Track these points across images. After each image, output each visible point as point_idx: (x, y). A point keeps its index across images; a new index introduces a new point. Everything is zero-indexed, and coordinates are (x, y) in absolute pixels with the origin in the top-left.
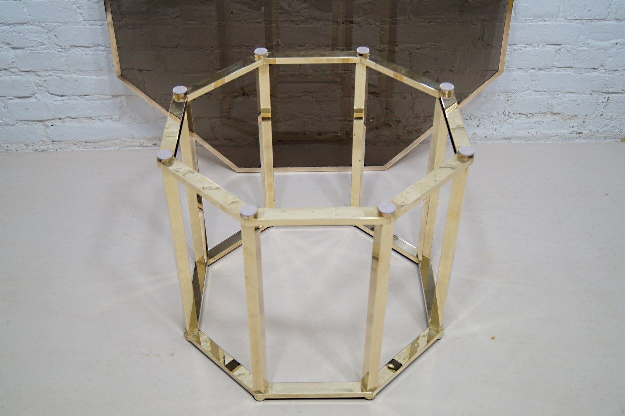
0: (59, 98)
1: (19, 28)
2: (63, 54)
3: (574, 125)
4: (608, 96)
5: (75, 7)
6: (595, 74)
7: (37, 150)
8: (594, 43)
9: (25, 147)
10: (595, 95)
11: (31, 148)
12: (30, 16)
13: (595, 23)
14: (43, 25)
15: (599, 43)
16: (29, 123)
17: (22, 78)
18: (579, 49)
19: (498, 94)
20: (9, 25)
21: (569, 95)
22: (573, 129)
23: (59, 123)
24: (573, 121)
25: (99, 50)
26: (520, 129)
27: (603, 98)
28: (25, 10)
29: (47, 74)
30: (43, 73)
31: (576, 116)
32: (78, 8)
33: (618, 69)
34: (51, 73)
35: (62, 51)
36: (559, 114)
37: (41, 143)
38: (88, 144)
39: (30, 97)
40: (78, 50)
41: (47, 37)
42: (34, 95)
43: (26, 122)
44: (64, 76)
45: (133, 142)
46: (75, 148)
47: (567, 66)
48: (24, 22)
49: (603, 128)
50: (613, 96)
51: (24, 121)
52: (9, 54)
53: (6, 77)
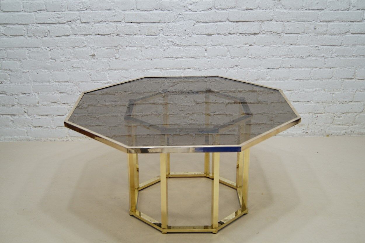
1: (64, 83)
3: (304, 129)
4: (317, 115)
5: (88, 74)
6: (309, 104)
7: (63, 141)
8: (306, 90)
9: (58, 139)
10: (311, 114)
11: (61, 139)
12: (69, 78)
13: (305, 81)
14: (74, 82)
15: (308, 90)
17: (61, 106)
18: (300, 92)
20: (60, 82)
22: (304, 131)
27: (315, 115)
28: (68, 76)
30: (71, 104)
31: (304, 124)
33: (319, 101)
37: (66, 137)
39: (64, 115)
41: (75, 87)
42: (66, 114)
43: (60, 127)
46: (80, 140)
47: (296, 100)
48: (67, 81)
49: (317, 130)
50: (319, 115)
51: (59, 127)
52: (58, 95)
53: (55, 106)
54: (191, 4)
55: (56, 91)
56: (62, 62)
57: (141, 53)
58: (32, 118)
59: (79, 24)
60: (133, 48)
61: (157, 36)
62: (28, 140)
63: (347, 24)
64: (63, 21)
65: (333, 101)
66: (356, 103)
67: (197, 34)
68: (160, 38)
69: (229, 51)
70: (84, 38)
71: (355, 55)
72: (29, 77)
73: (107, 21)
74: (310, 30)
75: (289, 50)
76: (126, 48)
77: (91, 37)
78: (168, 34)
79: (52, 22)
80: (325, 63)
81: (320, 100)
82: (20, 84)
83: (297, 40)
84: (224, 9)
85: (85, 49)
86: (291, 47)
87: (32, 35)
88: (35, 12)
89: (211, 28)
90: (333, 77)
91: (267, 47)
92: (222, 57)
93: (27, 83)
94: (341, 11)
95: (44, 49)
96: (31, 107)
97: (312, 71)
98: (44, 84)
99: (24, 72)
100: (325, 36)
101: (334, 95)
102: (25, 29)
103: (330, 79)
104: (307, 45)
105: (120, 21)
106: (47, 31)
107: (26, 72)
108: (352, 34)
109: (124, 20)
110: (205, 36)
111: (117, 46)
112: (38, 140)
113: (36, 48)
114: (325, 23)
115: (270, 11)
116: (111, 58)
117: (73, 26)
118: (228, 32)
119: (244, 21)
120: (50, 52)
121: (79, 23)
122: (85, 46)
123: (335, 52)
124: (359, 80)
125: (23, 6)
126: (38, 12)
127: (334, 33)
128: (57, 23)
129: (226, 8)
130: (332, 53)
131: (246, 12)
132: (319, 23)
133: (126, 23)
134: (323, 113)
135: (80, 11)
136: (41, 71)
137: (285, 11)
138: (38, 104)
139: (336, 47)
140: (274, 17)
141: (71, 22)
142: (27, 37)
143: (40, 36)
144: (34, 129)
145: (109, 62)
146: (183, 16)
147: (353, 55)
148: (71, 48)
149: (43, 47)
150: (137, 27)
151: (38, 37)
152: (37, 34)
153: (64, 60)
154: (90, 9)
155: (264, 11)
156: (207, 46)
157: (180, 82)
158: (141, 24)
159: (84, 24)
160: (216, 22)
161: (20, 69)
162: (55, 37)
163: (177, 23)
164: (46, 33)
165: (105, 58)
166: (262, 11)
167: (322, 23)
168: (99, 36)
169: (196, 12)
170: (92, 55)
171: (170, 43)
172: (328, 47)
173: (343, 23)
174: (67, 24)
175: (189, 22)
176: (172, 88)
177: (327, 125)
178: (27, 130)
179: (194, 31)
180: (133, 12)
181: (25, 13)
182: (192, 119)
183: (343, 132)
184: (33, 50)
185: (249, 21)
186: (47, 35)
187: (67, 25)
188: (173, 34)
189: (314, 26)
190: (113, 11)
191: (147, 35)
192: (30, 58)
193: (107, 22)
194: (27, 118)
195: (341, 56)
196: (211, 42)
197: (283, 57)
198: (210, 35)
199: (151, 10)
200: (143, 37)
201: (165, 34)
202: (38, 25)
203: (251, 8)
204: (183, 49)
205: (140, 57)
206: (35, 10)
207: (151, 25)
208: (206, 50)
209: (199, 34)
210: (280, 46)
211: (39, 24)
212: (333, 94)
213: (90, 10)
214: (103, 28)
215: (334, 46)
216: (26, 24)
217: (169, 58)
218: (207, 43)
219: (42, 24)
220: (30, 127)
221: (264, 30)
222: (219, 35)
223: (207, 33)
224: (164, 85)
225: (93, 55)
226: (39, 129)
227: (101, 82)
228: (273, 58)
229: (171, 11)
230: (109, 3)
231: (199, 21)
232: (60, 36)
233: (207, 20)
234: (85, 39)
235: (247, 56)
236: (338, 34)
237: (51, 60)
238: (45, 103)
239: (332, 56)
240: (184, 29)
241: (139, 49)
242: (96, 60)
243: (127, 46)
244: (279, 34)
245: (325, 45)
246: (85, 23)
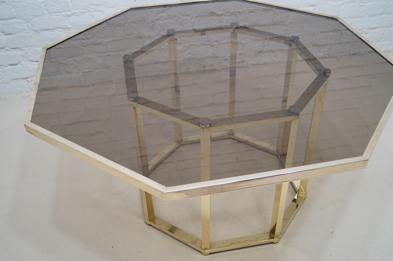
1: (9, 21)
2: (36, 35)
5: (42, 5)
7: (23, 97)
8: (332, 3)
9: (16, 96)
11: (20, 95)
12: (16, 13)
14: (24, 18)
16: (18, 80)
17: (12, 52)
20: (3, 20)
25: (58, 31)
28: (13, 10)
29: (27, 48)
30: (24, 48)
32: (45, 6)
34: (30, 48)
35: (35, 33)
37: (25, 92)
39: (18, 64)
40: (46, 32)
41: (27, 25)
42: (19, 62)
43: (16, 80)
48: (12, 17)
52: (4, 38)
53: (2, 53)
65: (362, 14)
66: (387, 16)
101: (364, 8)
176: (162, 14)
182: (191, 53)
212: (363, 6)
227: (63, 13)
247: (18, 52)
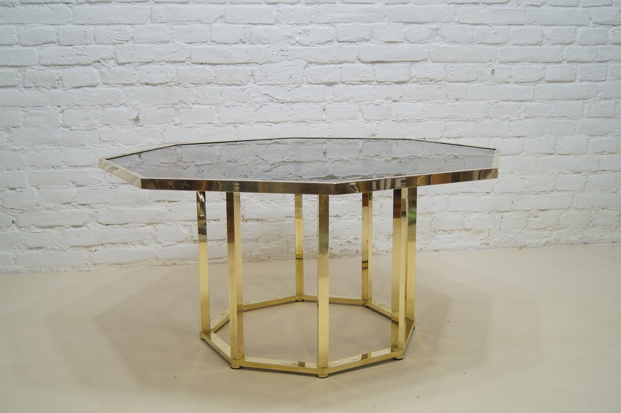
0: (105, 227)
1: (85, 169)
2: (113, 190)
3: (482, 238)
4: (502, 214)
6: (489, 197)
7: (81, 271)
9: (71, 269)
10: (492, 214)
11: (76, 269)
12: (94, 160)
16: (78, 248)
17: (79, 210)
19: (425, 215)
20: (77, 167)
21: (474, 214)
22: (482, 241)
23: (101, 248)
24: (480, 235)
26: (444, 243)
27: (498, 216)
29: (99, 206)
30: (95, 206)
31: (482, 231)
33: (504, 192)
34: (102, 206)
35: (113, 187)
36: (470, 229)
37: (85, 265)
38: (122, 266)
39: (83, 226)
40: (125, 186)
41: (104, 176)
42: (86, 224)
43: (76, 248)
44: (112, 207)
45: (157, 262)
46: (110, 269)
47: (469, 191)
48: (89, 164)
49: (503, 239)
50: (505, 214)
51: (74, 247)
52: (73, 191)
53: (67, 210)
54: (300, 34)
55: (70, 183)
56: (81, 132)
57: (217, 115)
58: (25, 233)
59: (114, 66)
60: (205, 107)
61: (245, 87)
62: (17, 272)
63: (540, 66)
64: (86, 60)
65: (526, 190)
66: (560, 194)
67: (309, 83)
68: (250, 90)
69: (361, 110)
70: (121, 90)
71: (554, 115)
72: (24, 158)
73: (162, 61)
74: (486, 76)
75: (455, 109)
76: (192, 106)
77: (133, 88)
78: (262, 83)
79: (67, 63)
80: (510, 129)
81: (506, 190)
82: (7, 172)
83: (467, 91)
84: (352, 42)
85: (123, 109)
86: (457, 103)
87: (32, 85)
88: (39, 45)
89: (332, 73)
90: (523, 151)
91: (420, 103)
92: (350, 121)
93: (18, 170)
94: (531, 47)
95: (52, 109)
96: (23, 212)
97: (491, 142)
98: (49, 171)
99: (15, 150)
100: (508, 86)
101: (526, 182)
102: (19, 75)
103: (520, 156)
104: (482, 100)
105: (184, 60)
106: (57, 77)
107: (18, 150)
108: (548, 82)
109: (189, 59)
110: (322, 86)
111: (177, 103)
112: (35, 272)
113: (38, 108)
114: (507, 66)
115: (423, 45)
116: (167, 125)
117: (104, 70)
118: (359, 80)
119: (384, 62)
120: (61, 115)
121: (114, 64)
122: (124, 104)
123: (524, 111)
124: (563, 156)
125: (19, 35)
126: (43, 45)
127: (522, 81)
128: (76, 65)
129: (354, 40)
130: (520, 113)
131: (386, 46)
132: (498, 64)
133: (194, 65)
134: (511, 211)
135: (115, 44)
136: (45, 148)
137: (446, 45)
138: (37, 207)
139: (525, 104)
140: (431, 54)
141: (99, 62)
142: (22, 89)
143: (45, 87)
144: (27, 252)
145: (164, 131)
146: (286, 53)
147: (552, 115)
148: (98, 107)
149: (49, 107)
150: (212, 70)
151: (41, 88)
152: (40, 84)
153: (86, 128)
154: (133, 40)
155: (414, 45)
156: (325, 103)
157: (283, 163)
158: (218, 66)
159: (122, 67)
160: (340, 63)
161: (7, 144)
162: (71, 89)
163: (277, 64)
164: (57, 82)
165: (156, 123)
166: (411, 45)
167: (503, 66)
168: (147, 87)
169: (308, 46)
170: (133, 120)
171: (267, 97)
172: (514, 103)
173: (534, 65)
174: (93, 65)
175: (297, 63)
177: (518, 230)
178: (16, 254)
179: (305, 78)
180: (205, 46)
181: (21, 48)
183: (544, 241)
184: (31, 111)
185: (391, 62)
186: (57, 86)
187: (93, 68)
188: (270, 83)
189: (492, 70)
190: (172, 45)
191: (227, 85)
192: (25, 125)
193: (162, 63)
194: (16, 233)
195: (533, 117)
196: (333, 97)
197: (445, 120)
198: (330, 84)
199: (234, 44)
200: (222, 88)
201: (258, 83)
202: (43, 68)
203: (395, 40)
204: (287, 108)
205: (217, 121)
206: (39, 43)
207: (235, 67)
208: (324, 110)
209: (313, 82)
210: (440, 101)
211: (44, 65)
212: (524, 179)
213: (132, 42)
214: (153, 73)
215: (522, 101)
216: (21, 66)
217: (264, 124)
218: (326, 98)
219: (49, 66)
220: (20, 248)
221: (415, 77)
222: (344, 85)
223: (325, 80)
224: (256, 169)
225: (137, 119)
226: (38, 252)
228: (430, 122)
229: (268, 45)
230: (165, 31)
231: (313, 61)
232: (80, 87)
233: (325, 60)
234: (122, 92)
235: (390, 118)
236: (528, 82)
237: (62, 129)
238: (51, 205)
239: (520, 118)
240: (289, 74)
241: (213, 107)
242: (141, 128)
243: (194, 104)
244: (439, 83)
245: (508, 101)
246: (123, 64)
247: (86, 210)
